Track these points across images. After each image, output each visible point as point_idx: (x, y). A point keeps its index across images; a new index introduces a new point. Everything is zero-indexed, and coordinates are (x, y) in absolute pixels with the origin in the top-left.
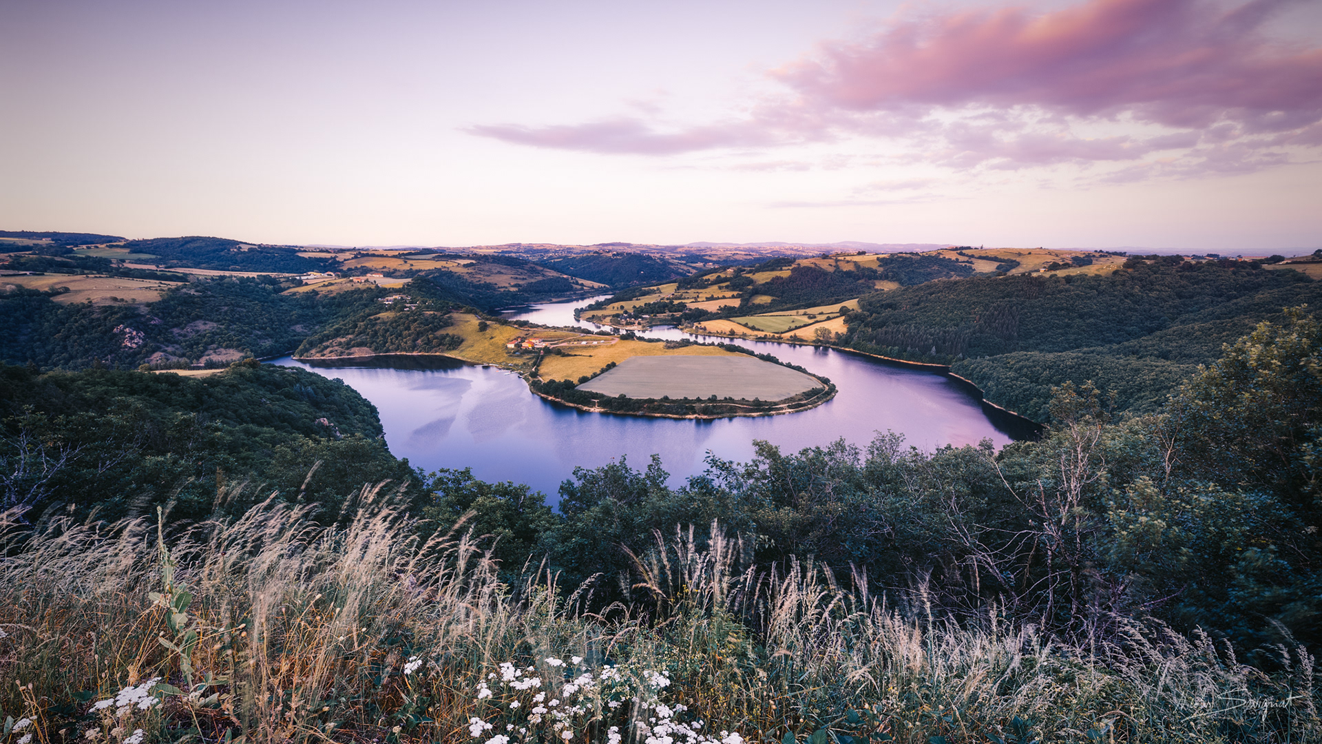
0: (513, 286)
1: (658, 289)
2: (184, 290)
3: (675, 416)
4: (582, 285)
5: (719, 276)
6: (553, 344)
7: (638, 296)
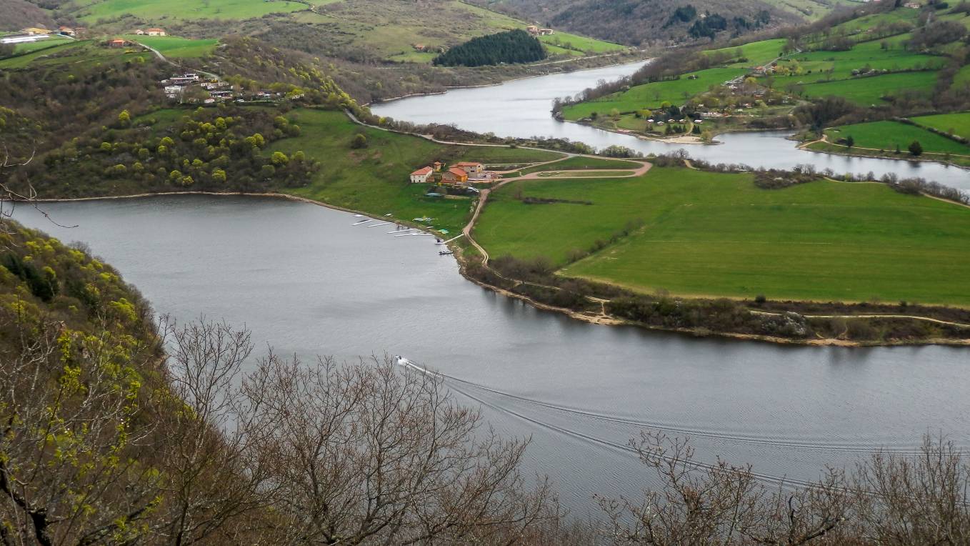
0: (419, 51)
1: (738, 54)
3: (781, 340)
4: (567, 46)
5: (883, 23)
6: (506, 176)
7: (693, 70)
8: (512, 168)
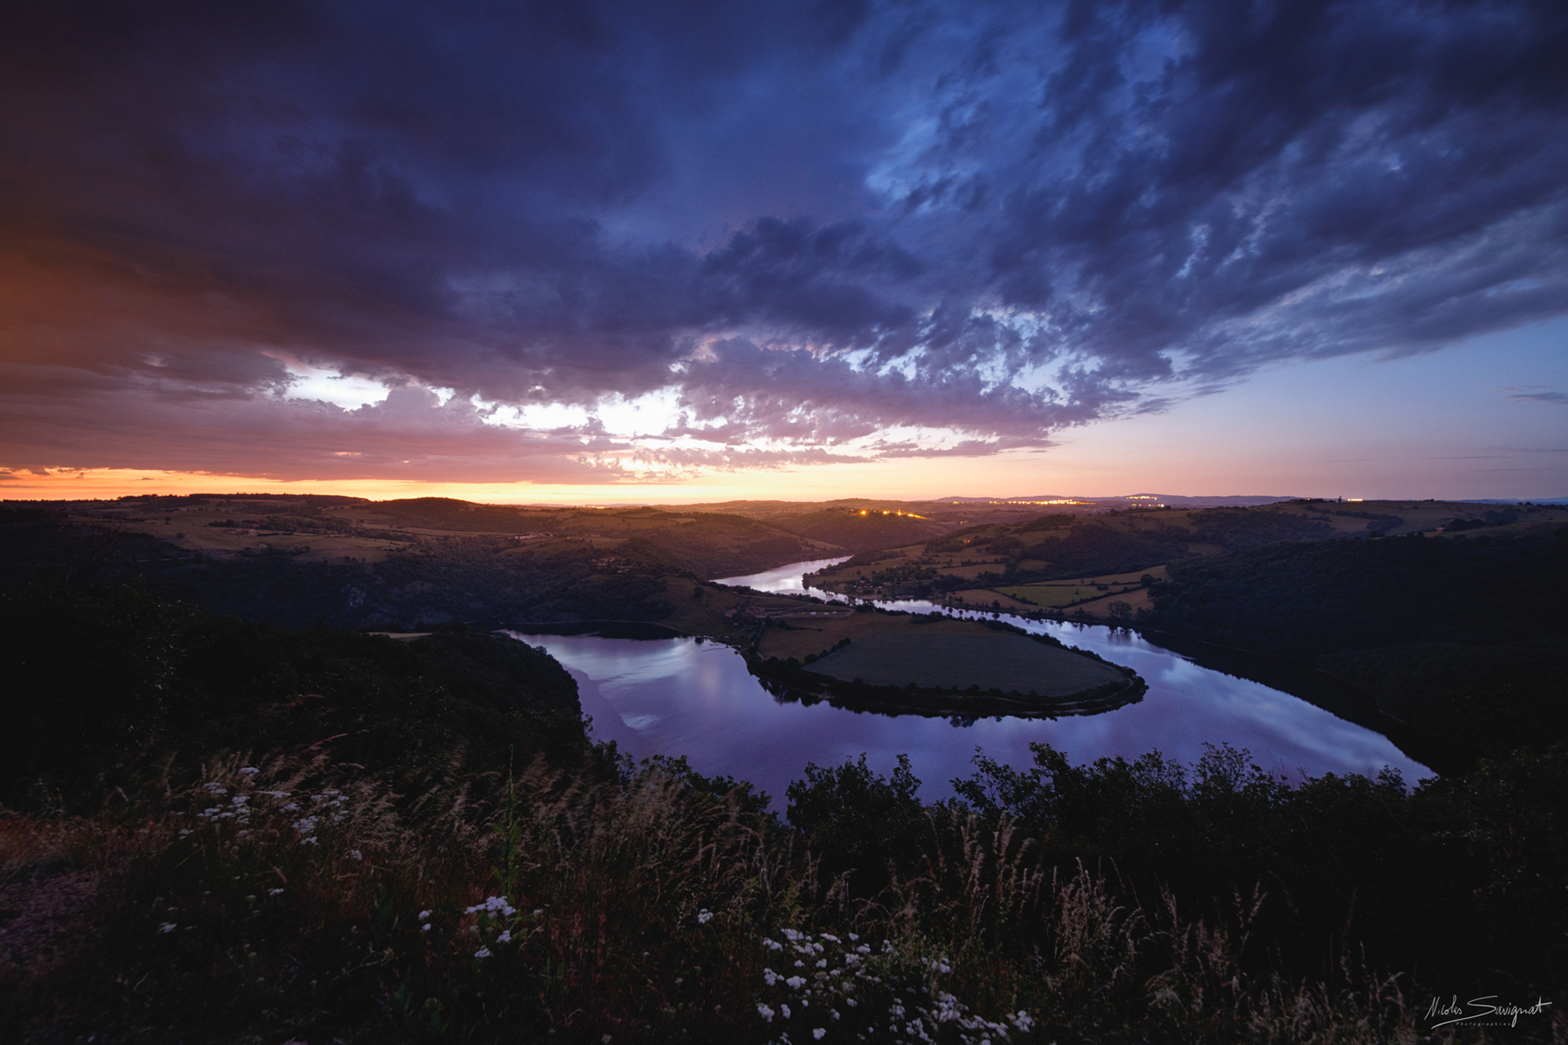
0: (734, 548)
1: (902, 552)
2: (410, 550)
3: (925, 711)
4: (812, 546)
5: (977, 537)
6: (776, 615)
7: (878, 560)
8: (779, 610)
